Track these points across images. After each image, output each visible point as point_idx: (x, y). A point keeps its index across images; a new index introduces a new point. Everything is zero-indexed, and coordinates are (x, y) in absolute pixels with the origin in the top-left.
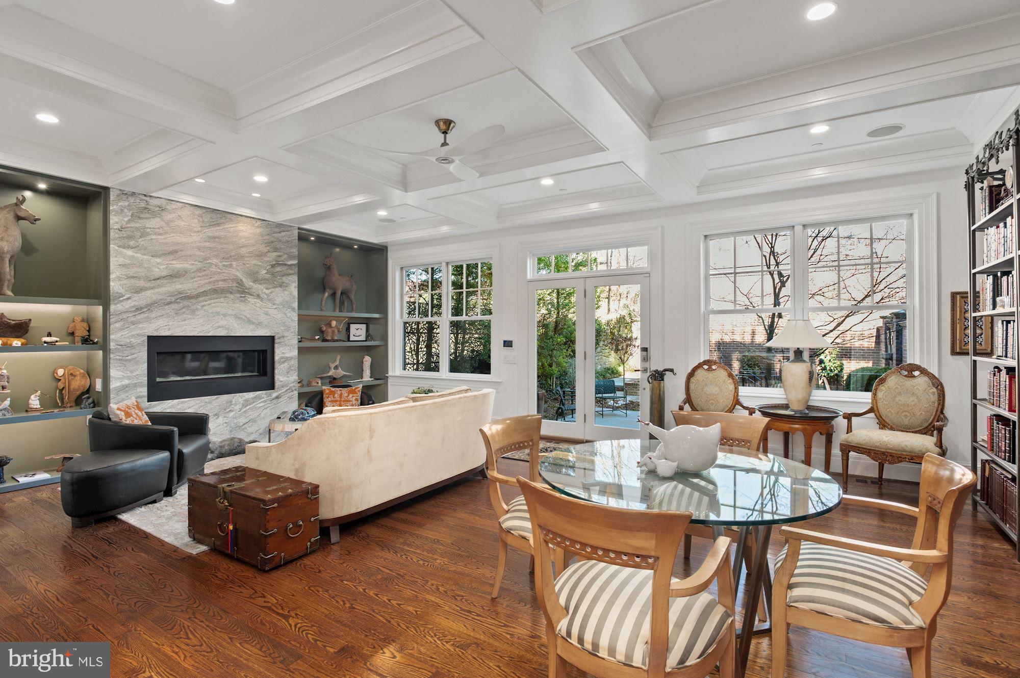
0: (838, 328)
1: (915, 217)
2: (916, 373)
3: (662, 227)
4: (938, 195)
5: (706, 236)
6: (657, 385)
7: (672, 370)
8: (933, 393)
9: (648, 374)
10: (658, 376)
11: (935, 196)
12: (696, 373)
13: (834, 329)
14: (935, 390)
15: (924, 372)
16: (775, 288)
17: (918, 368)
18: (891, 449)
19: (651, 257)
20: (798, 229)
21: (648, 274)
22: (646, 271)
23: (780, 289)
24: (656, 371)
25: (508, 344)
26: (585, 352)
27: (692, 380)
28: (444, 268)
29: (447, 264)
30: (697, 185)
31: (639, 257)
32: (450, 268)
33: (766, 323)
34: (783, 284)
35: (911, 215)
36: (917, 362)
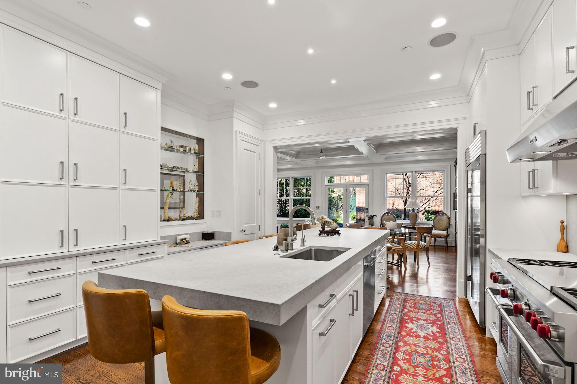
0: (428, 202)
1: (445, 171)
2: (444, 215)
3: (373, 170)
4: (451, 165)
5: (386, 173)
6: (371, 220)
7: (376, 215)
8: (448, 220)
9: (368, 217)
10: (372, 217)
11: (450, 166)
12: (384, 216)
13: (427, 203)
14: (448, 219)
15: (446, 214)
16: (407, 187)
17: (444, 213)
18: (436, 234)
19: (369, 179)
20: (414, 172)
21: (368, 185)
22: (367, 183)
23: (409, 188)
24: (371, 216)
25: (318, 207)
26: (346, 210)
27: (383, 218)
28: (291, 179)
29: (292, 178)
30: (384, 158)
31: (365, 179)
32: (293, 179)
33: (404, 200)
34: (410, 186)
35: (444, 170)
36: (445, 212)
